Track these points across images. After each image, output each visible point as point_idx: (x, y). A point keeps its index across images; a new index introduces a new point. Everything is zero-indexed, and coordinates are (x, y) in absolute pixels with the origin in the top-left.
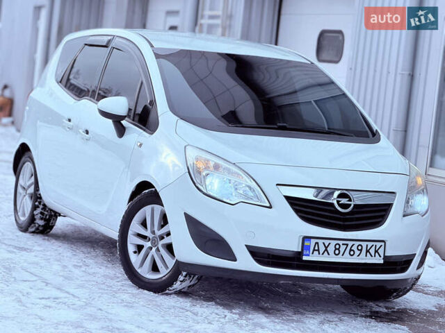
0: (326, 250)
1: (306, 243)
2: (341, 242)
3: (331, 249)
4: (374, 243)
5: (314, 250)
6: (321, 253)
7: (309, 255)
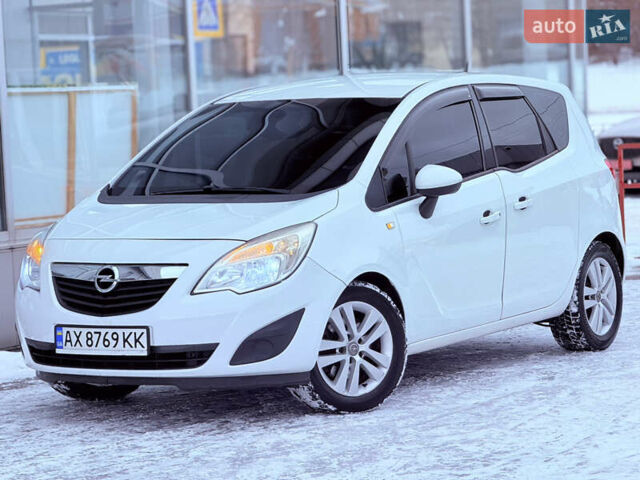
0: (78, 340)
1: (59, 333)
2: (92, 330)
3: (83, 339)
4: (134, 330)
5: (67, 341)
6: (74, 344)
7: (62, 348)
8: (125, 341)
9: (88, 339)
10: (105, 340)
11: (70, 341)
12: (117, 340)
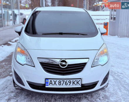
0: (55, 83)
1: (47, 81)
3: (57, 83)
4: (76, 80)
5: (50, 83)
6: (53, 84)
8: (73, 83)
9: (59, 83)
10: (66, 83)
11: (52, 83)
12: (70, 83)
